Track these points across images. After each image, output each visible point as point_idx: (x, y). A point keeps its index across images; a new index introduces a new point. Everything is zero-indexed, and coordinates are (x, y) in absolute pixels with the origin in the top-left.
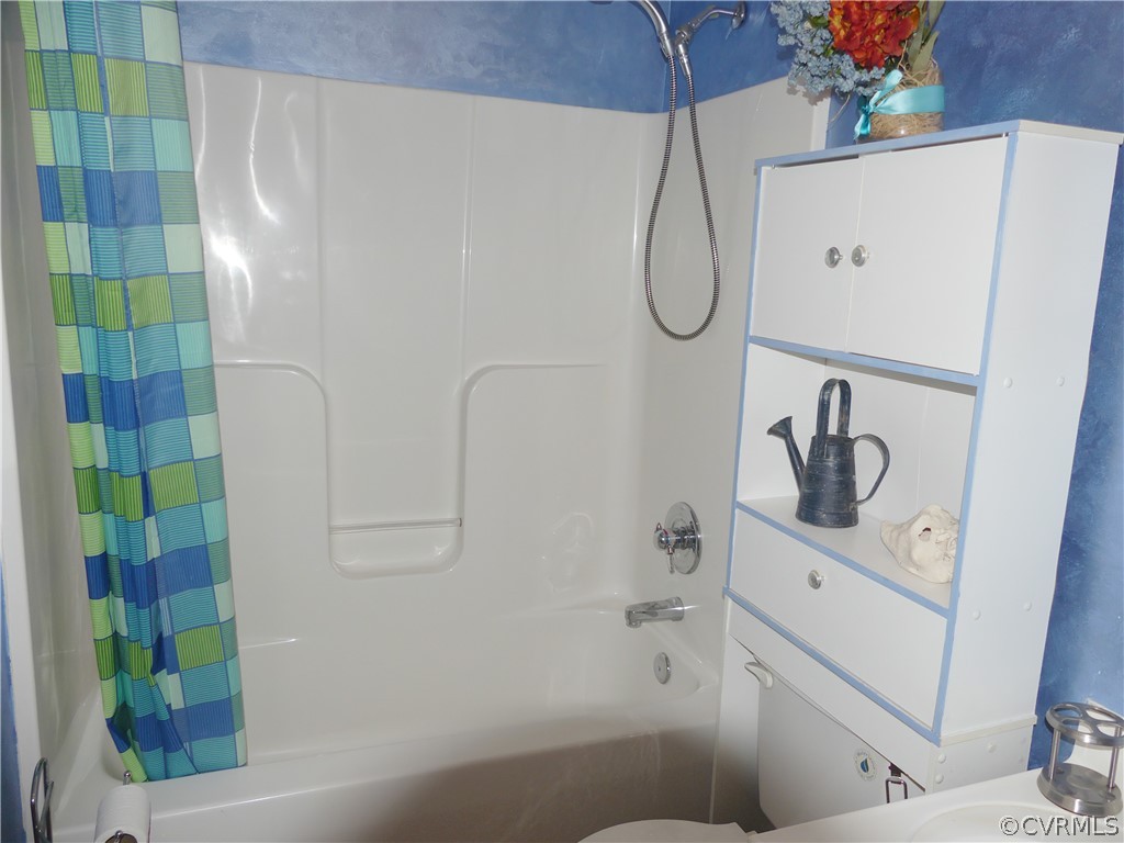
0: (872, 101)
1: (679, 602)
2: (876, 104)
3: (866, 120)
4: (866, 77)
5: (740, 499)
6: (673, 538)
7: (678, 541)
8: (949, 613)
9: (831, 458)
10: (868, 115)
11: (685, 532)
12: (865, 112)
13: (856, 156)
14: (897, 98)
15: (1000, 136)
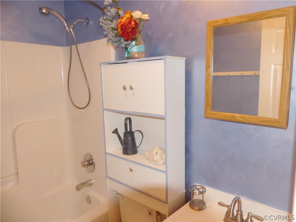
0: (129, 49)
1: (90, 180)
2: (130, 50)
3: (128, 53)
4: (127, 43)
5: (107, 151)
6: (87, 163)
7: (88, 164)
8: (166, 172)
9: (129, 138)
10: (128, 52)
11: (89, 161)
12: (127, 51)
13: (127, 63)
14: (135, 48)
15: (162, 59)
